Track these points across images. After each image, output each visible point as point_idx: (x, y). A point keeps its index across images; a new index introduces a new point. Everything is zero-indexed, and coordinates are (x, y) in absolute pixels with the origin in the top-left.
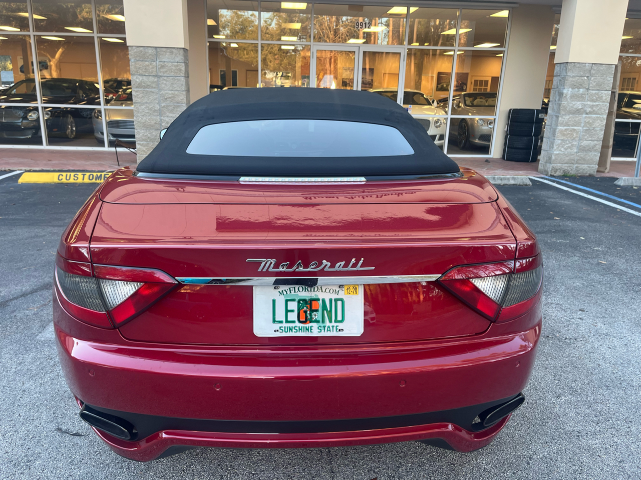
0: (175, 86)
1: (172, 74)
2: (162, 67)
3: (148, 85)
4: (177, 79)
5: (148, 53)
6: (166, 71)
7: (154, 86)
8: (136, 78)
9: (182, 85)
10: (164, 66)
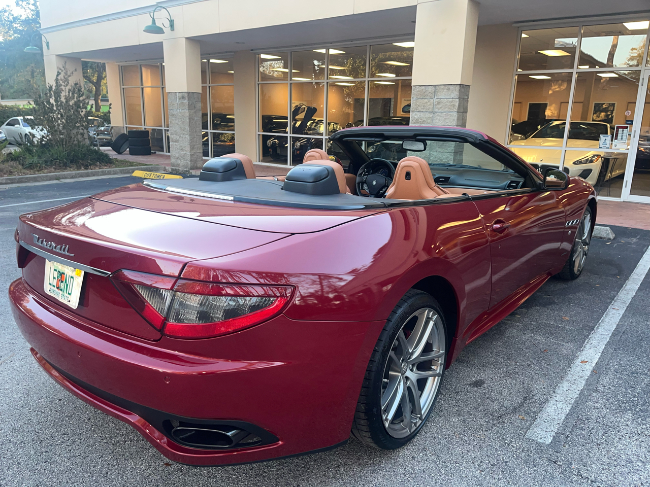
0: (447, 121)
1: (446, 110)
2: (439, 103)
3: (424, 121)
4: (450, 114)
5: (428, 91)
6: (441, 108)
7: (429, 121)
8: (415, 115)
9: (454, 120)
10: (440, 103)
